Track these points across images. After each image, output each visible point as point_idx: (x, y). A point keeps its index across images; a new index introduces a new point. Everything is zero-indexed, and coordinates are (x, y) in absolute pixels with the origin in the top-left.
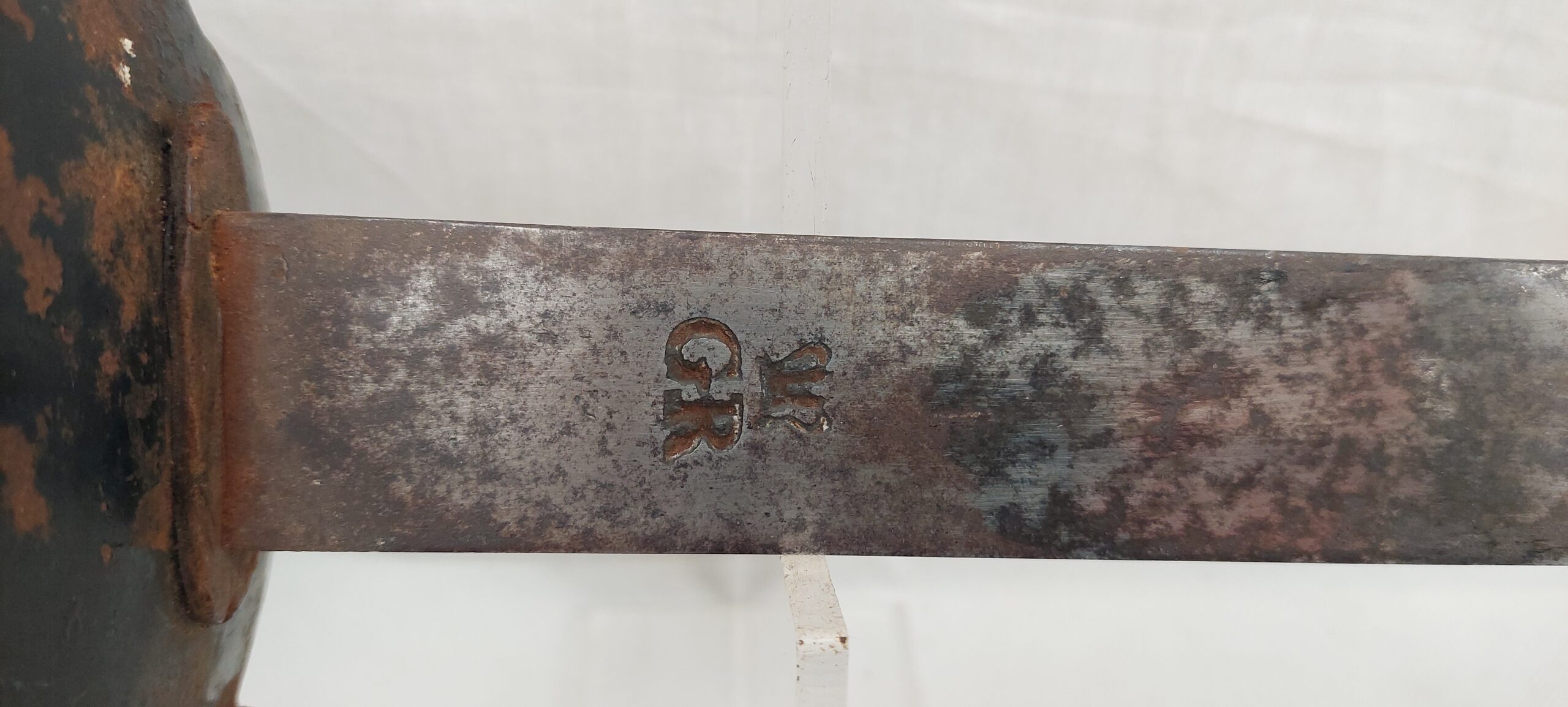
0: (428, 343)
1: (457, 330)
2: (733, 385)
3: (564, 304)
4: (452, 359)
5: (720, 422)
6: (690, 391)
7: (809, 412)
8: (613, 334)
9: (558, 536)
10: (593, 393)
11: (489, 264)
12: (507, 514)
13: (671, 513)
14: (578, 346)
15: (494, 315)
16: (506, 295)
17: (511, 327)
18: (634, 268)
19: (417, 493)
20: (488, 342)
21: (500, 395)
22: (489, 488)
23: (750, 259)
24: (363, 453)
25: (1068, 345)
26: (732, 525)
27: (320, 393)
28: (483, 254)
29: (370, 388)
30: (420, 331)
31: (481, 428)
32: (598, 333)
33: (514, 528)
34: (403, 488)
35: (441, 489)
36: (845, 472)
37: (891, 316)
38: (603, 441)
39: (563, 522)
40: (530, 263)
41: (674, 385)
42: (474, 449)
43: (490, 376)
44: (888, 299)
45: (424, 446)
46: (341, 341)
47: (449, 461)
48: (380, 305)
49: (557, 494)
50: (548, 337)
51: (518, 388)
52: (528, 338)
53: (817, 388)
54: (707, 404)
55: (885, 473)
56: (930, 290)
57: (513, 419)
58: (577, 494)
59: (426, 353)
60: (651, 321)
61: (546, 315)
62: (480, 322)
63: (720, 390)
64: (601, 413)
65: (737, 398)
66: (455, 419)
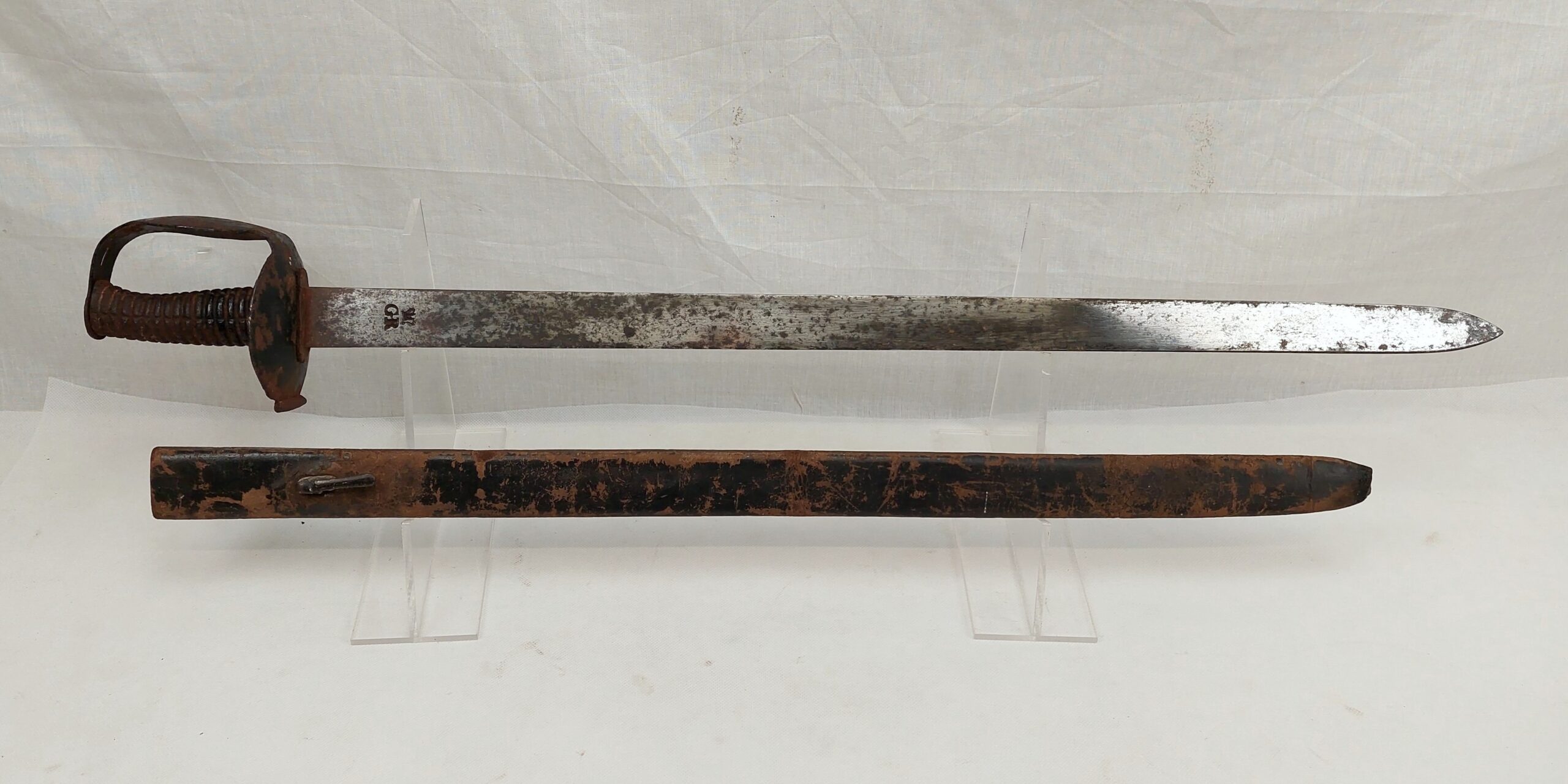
0: (342, 309)
1: (347, 307)
2: (397, 316)
3: (366, 302)
4: (346, 311)
5: (395, 323)
6: (389, 317)
7: (411, 321)
8: (375, 307)
9: (365, 344)
10: (371, 318)
11: (353, 295)
12: (356, 339)
13: (386, 340)
14: (369, 309)
15: (354, 304)
16: (356, 300)
17: (357, 306)
18: (379, 295)
19: (339, 337)
20: (353, 309)
21: (355, 318)
22: (352, 335)
23: (400, 293)
24: (329, 329)
25: (459, 308)
26: (398, 342)
27: (323, 318)
28: (352, 293)
29: (331, 317)
30: (340, 307)
31: (351, 324)
32: (372, 307)
33: (357, 343)
34: (337, 336)
35: (344, 336)
36: (418, 332)
37: (426, 303)
38: (373, 327)
39: (366, 341)
40: (360, 295)
41: (386, 316)
42: (350, 328)
43: (353, 315)
44: (426, 300)
45: (341, 328)
46: (326, 309)
47: (346, 331)
48: (333, 303)
49: (365, 336)
50: (363, 308)
51: (358, 317)
52: (360, 308)
53: (412, 317)
54: (392, 320)
55: (426, 332)
56: (433, 298)
57: (357, 323)
58: (369, 336)
59: (342, 311)
60: (382, 305)
61: (363, 304)
62: (351, 305)
63: (395, 317)
64: (373, 322)
65: (398, 318)
66: (346, 323)
